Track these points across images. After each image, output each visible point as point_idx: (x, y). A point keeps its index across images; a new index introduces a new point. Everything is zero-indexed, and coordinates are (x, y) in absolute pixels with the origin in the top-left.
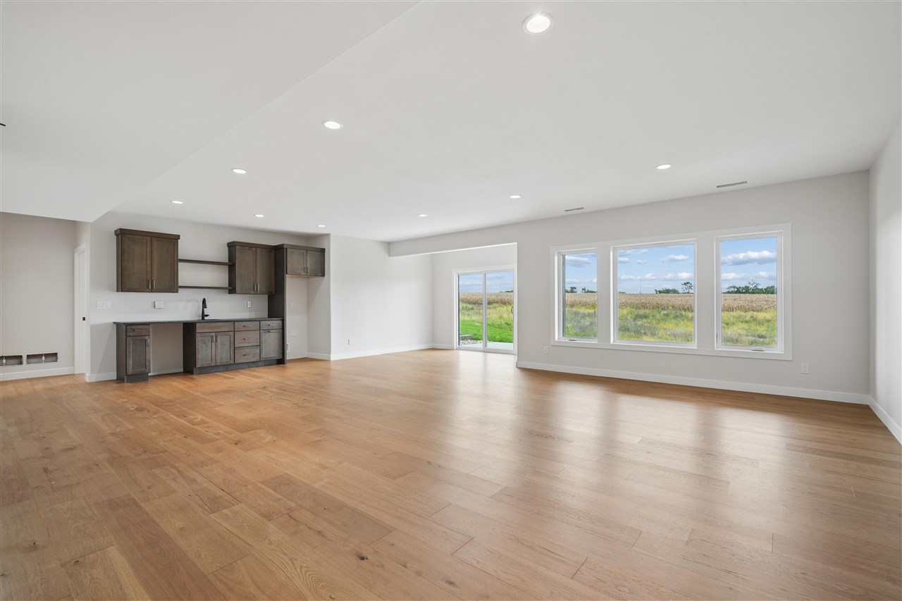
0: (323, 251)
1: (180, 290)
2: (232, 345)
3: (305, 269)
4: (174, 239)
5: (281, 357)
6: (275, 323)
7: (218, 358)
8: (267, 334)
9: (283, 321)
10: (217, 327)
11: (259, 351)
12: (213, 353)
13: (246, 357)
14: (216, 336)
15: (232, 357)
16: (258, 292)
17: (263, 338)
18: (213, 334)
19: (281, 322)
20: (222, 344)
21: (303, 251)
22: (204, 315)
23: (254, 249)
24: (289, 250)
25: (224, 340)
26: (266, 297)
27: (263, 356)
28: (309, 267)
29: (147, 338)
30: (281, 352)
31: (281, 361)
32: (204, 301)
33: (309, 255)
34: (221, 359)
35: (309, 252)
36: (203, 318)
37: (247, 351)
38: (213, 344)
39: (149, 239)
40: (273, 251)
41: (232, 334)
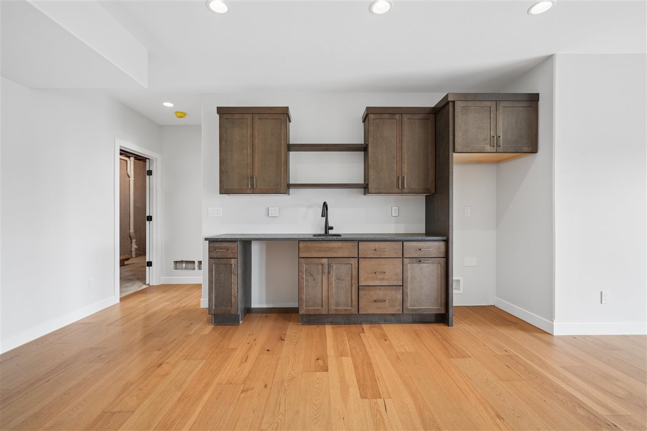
0: (534, 99)
1: (291, 190)
2: (355, 281)
3: (495, 141)
4: (282, 115)
5: (443, 311)
6: (434, 246)
7: (332, 301)
8: (417, 266)
9: (447, 242)
10: (330, 250)
11: (400, 296)
12: (325, 293)
13: (379, 304)
14: (329, 266)
15: (355, 303)
16: (406, 191)
17: (409, 274)
18: (325, 261)
19: (442, 244)
20: (338, 279)
21: (489, 104)
22: (328, 228)
23: (397, 117)
24: (459, 105)
25: (342, 270)
26: (422, 199)
27: (409, 305)
28: (501, 134)
29: (233, 261)
30: (443, 301)
31: (443, 318)
32: (325, 205)
33: (501, 110)
34: (337, 304)
35: (503, 104)
36: (326, 232)
37: (380, 294)
38: (325, 278)
39: (249, 117)
40: (432, 116)
41: (354, 262)
